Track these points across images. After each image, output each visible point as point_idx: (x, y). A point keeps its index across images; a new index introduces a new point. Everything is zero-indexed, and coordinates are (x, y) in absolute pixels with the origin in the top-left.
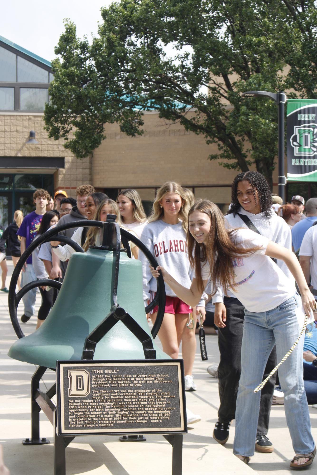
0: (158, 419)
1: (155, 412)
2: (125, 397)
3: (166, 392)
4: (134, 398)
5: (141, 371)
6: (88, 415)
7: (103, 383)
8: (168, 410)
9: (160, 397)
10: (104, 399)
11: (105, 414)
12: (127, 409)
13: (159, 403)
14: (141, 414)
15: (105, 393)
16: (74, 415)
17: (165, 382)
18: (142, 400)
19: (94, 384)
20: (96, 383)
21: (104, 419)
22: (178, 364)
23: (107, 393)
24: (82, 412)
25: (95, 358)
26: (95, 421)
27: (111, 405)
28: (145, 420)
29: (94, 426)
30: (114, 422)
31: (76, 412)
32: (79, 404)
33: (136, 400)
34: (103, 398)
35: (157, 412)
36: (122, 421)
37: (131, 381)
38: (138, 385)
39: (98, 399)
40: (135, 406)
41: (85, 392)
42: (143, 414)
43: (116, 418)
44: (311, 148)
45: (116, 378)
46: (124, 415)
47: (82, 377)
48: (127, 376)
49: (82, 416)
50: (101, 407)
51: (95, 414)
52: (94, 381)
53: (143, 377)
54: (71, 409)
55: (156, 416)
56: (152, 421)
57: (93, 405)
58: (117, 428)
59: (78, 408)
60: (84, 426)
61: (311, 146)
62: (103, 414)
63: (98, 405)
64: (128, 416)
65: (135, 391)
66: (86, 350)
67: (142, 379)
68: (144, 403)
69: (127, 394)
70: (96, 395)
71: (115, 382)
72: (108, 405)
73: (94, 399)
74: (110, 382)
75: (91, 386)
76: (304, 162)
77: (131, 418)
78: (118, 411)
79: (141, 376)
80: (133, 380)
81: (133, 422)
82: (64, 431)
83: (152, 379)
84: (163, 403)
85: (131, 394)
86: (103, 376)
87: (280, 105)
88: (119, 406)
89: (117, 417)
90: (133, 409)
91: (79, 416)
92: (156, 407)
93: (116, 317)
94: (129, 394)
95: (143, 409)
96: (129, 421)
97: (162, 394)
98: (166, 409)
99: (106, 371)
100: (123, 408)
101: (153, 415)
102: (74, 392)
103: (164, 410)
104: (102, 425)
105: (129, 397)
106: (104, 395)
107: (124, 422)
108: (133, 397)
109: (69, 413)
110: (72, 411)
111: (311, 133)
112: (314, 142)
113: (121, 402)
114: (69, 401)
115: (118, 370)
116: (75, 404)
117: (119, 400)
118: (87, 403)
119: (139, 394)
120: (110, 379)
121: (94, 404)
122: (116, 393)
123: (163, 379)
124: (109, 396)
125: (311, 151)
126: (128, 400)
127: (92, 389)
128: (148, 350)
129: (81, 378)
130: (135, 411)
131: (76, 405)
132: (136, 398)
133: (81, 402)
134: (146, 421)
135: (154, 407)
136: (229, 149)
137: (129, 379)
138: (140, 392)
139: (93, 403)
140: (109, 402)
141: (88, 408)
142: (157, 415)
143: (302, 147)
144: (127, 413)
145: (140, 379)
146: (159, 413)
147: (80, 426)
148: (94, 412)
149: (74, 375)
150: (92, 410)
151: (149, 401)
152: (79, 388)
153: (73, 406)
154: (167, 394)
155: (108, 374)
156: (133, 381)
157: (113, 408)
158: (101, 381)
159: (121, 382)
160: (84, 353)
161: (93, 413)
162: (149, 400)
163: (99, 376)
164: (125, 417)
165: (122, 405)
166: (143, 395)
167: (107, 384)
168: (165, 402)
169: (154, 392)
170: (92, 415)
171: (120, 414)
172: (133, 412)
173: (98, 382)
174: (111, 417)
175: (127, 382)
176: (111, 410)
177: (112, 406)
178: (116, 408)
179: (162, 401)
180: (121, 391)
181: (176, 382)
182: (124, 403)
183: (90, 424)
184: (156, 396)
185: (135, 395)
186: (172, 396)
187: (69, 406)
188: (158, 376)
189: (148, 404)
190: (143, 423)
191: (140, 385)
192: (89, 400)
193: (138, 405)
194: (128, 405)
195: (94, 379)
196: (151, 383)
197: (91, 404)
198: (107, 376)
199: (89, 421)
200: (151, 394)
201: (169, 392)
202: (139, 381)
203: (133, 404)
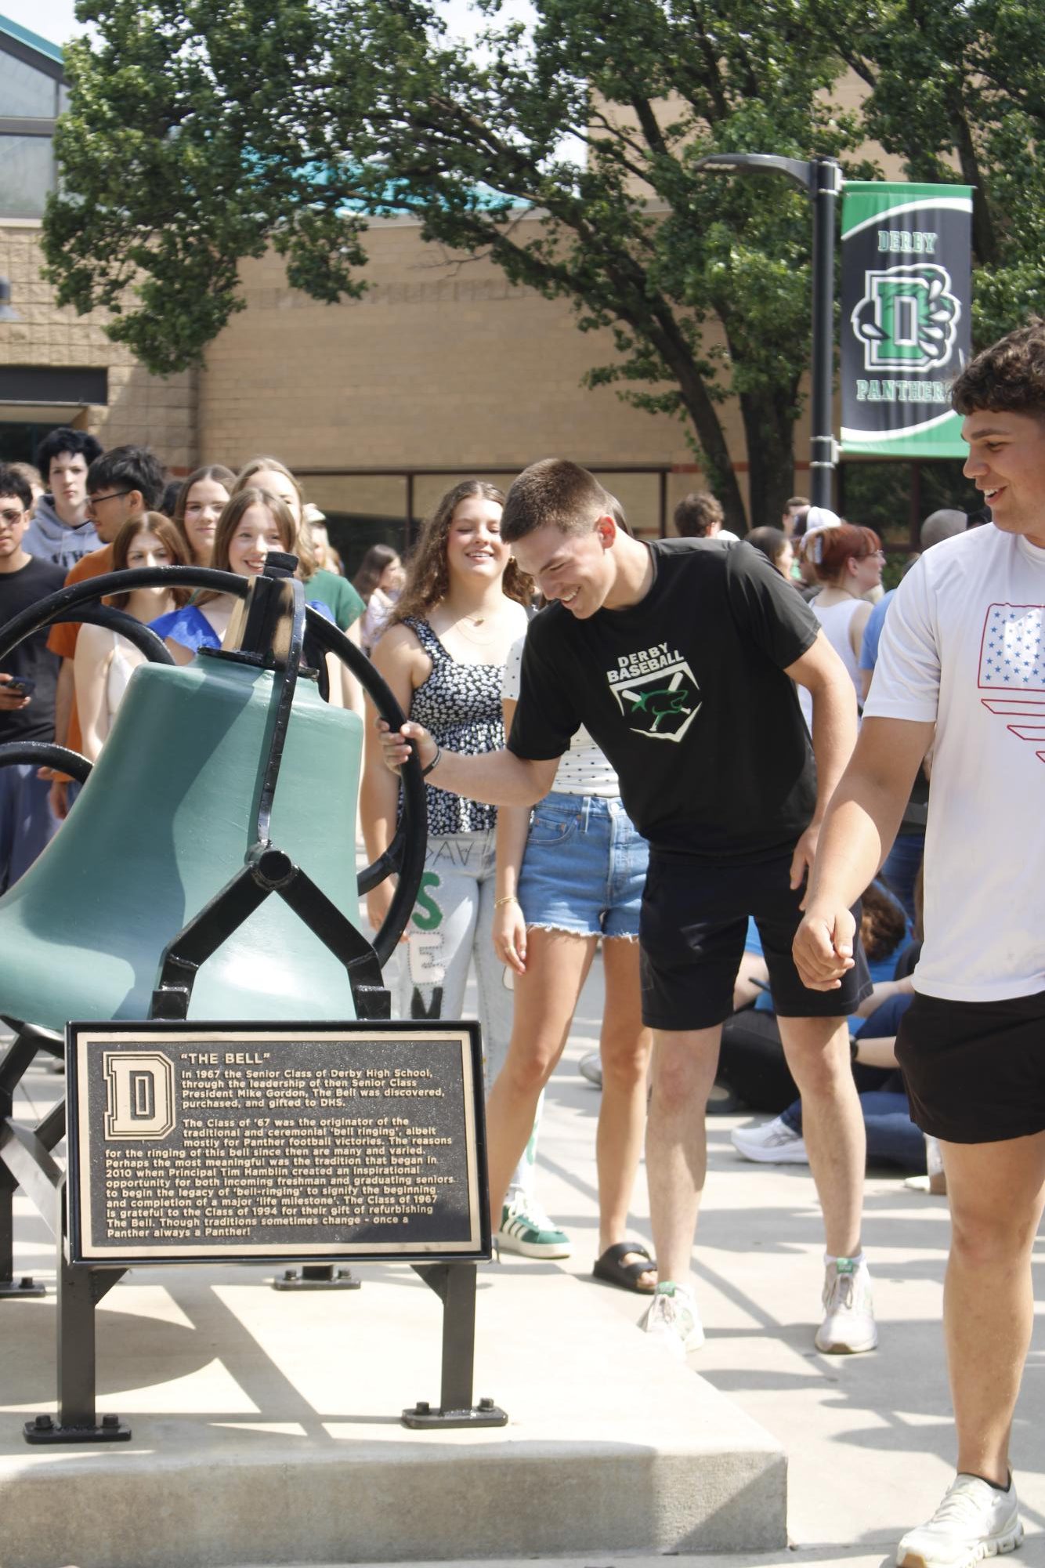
0: (396, 1214)
1: (387, 1190)
2: (291, 1140)
3: (421, 1126)
4: (318, 1147)
5: (342, 1059)
6: (168, 1198)
7: (219, 1094)
8: (429, 1184)
9: (405, 1141)
10: (222, 1146)
11: (225, 1197)
12: (295, 1180)
13: (401, 1161)
14: (341, 1196)
15: (224, 1128)
16: (123, 1198)
18: (346, 1152)
19: (189, 1098)
20: (197, 1095)
21: (219, 1212)
22: (464, 1037)
23: (230, 1128)
24: (149, 1188)
25: (192, 1016)
26: (192, 1217)
27: (243, 1168)
28: (355, 1215)
29: (188, 1233)
30: (254, 1222)
31: (128, 1188)
32: (140, 1164)
33: (327, 1152)
34: (217, 1144)
35: (393, 1190)
36: (279, 1221)
37: (308, 1089)
38: (332, 1102)
39: (200, 1147)
40: (323, 1171)
41: (159, 1123)
42: (347, 1198)
43: (261, 1211)
44: (919, 346)
45: (260, 1079)
46: (285, 1201)
47: (151, 1075)
48: (298, 1074)
49: (148, 1203)
50: (210, 1173)
51: (192, 1196)
52: (190, 1089)
53: (350, 1079)
54: (113, 1179)
55: (390, 1205)
56: (376, 1220)
57: (185, 1168)
58: (262, 1241)
59: (135, 1177)
60: (157, 1233)
61: (919, 338)
62: (216, 1196)
63: (201, 1169)
64: (301, 1201)
65: (323, 1122)
66: (165, 988)
67: (346, 1083)
68: (351, 1161)
69: (296, 1132)
70: (196, 1134)
72: (233, 1167)
73: (188, 1149)
74: (240, 1093)
75: (179, 1105)
76: (898, 391)
77: (308, 1209)
78: (265, 1186)
79: (341, 1074)
80: (316, 1087)
81: (316, 1221)
82: (89, 1250)
83: (378, 1083)
84: (414, 1161)
85: (310, 1131)
86: (218, 1072)
87: (821, 200)
88: (271, 1172)
89: (264, 1206)
90: (317, 1181)
91: (140, 1203)
92: (390, 1175)
93: (261, 882)
94: (304, 1132)
95: (347, 1180)
96: (302, 1221)
97: (409, 1132)
98: (424, 1180)
99: (229, 1058)
100: (284, 1176)
101: (381, 1200)
102: (123, 1123)
103: (415, 1184)
104: (215, 1233)
105: (303, 1142)
106: (221, 1133)
107: (286, 1221)
108: (315, 1142)
109: (108, 1192)
110: (116, 1184)
111: (922, 295)
112: (929, 326)
113: (275, 1157)
114: (107, 1152)
115: (267, 1055)
116: (126, 1162)
117: (271, 1152)
118: (164, 1160)
119: (337, 1132)
120: (243, 1084)
121: (188, 1163)
122: (259, 1128)
123: (415, 1084)
124: (236, 1138)
125: (920, 354)
126: (299, 1152)
127: (181, 1114)
128: (365, 988)
129: (146, 1078)
130: (321, 1187)
131: (131, 1168)
132: (324, 1147)
133: (145, 1157)
134: (358, 1220)
136: (652, 347)
137: (302, 1084)
138: (339, 1125)
139: (185, 1159)
140: (236, 1156)
141: (167, 1177)
142: (393, 1200)
143: (890, 342)
144: (296, 1192)
145: (338, 1084)
146: (400, 1193)
147: (142, 1233)
148: (188, 1188)
149: (122, 1068)
150: (183, 1183)
151: (369, 1156)
152: (138, 1113)
153: (119, 1168)
154: (425, 1131)
155: (235, 1066)
156: (315, 1091)
157: (249, 1177)
158: (212, 1090)
159: (277, 1094)
160: (157, 996)
161: (185, 1193)
162: (369, 1151)
164: (288, 1206)
165: (278, 1166)
166: (347, 1136)
167: (230, 1099)
168: (420, 1160)
169: (384, 1126)
170: (183, 1197)
171: (273, 1196)
172: (316, 1191)
173: (203, 1093)
174: (242, 1207)
175: (296, 1093)
176: (243, 1182)
177: (246, 1172)
178: (262, 1177)
179: (411, 1155)
180: (278, 1123)
181: (455, 1095)
182: (287, 1162)
183: (174, 1227)
184: (392, 1139)
185: (323, 1137)
186: (443, 1140)
187: (106, 1168)
188: (398, 1075)
189: (365, 1165)
190: (347, 1225)
191: (340, 1103)
192: (174, 1149)
193: (331, 1169)
194: (299, 1167)
195: (189, 1083)
196: (375, 1097)
197: (178, 1163)
198: (231, 1073)
199: (173, 1218)
200: (376, 1132)
201: (435, 1124)
202: (336, 1088)
203: (314, 1166)
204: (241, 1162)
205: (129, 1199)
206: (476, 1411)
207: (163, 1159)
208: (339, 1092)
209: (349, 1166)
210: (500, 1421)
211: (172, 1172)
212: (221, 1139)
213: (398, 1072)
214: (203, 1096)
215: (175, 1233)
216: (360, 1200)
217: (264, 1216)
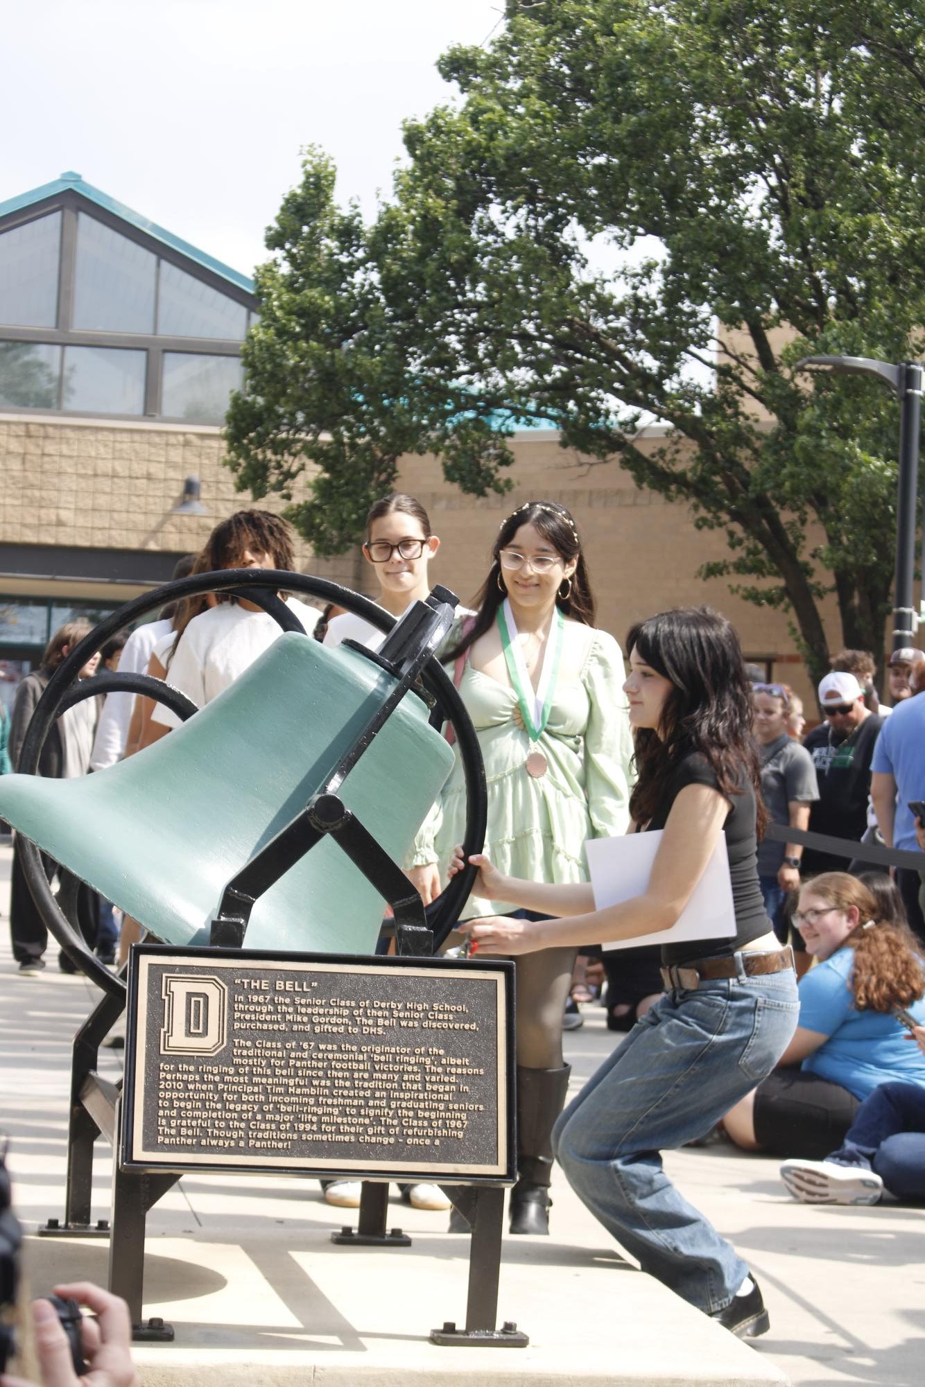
0: (428, 1137)
1: (421, 1114)
2: (333, 1063)
3: (456, 1056)
4: (359, 1070)
5: (386, 992)
6: (216, 1110)
7: (268, 1017)
9: (440, 1070)
10: (269, 1065)
11: (269, 1112)
12: (335, 1100)
13: (435, 1087)
14: (377, 1117)
15: (272, 1049)
16: (174, 1108)
17: (457, 1026)
18: (384, 1076)
19: (240, 1020)
20: (248, 1017)
21: (263, 1126)
22: (500, 977)
23: (277, 1049)
24: (199, 1100)
25: (247, 945)
26: (237, 1129)
27: (287, 1086)
28: (390, 1135)
29: (233, 1144)
30: (295, 1137)
31: (179, 1099)
32: (191, 1077)
34: (264, 1063)
35: (427, 1114)
36: (318, 1137)
37: (352, 1017)
38: (373, 1030)
39: (248, 1065)
40: (361, 1093)
41: (210, 1041)
42: (383, 1119)
43: (302, 1126)
45: (307, 1006)
46: (325, 1119)
47: (206, 997)
48: (343, 1003)
49: (197, 1113)
50: (256, 1089)
51: (238, 1109)
52: (241, 1011)
53: (391, 1010)
54: (166, 1090)
55: (423, 1127)
56: (409, 1141)
57: (233, 1083)
58: (302, 1154)
59: (187, 1089)
60: (204, 1142)
62: (261, 1111)
63: (248, 1085)
64: (339, 1120)
65: (364, 1048)
66: (223, 919)
67: (387, 1013)
68: (389, 1085)
69: (338, 1056)
70: (245, 1053)
71: (305, 1019)
72: (278, 1085)
73: (236, 1066)
74: (288, 1017)
75: (231, 1025)
77: (346, 1127)
78: (307, 1104)
79: (383, 1005)
80: (359, 1016)
81: (353, 1139)
82: (139, 1154)
83: (417, 1015)
84: (447, 1088)
85: (351, 1056)
86: (268, 997)
87: (908, 399)
88: (313, 1091)
89: (304, 1123)
90: (355, 1103)
91: (190, 1114)
92: (424, 1100)
93: (316, 824)
94: (345, 1057)
95: (384, 1103)
96: (340, 1138)
97: (444, 1061)
98: (456, 1106)
99: (280, 985)
100: (325, 1096)
101: (415, 1123)
102: (178, 1039)
103: (447, 1110)
104: (258, 1144)
105: (345, 1066)
106: (268, 1053)
107: (325, 1138)
108: (355, 1066)
109: (160, 1102)
110: (168, 1095)
113: (318, 1077)
114: (162, 1065)
115: (315, 984)
116: (179, 1075)
117: (314, 1073)
118: (214, 1075)
119: (376, 1058)
120: (291, 1010)
121: (236, 1079)
122: (304, 1050)
123: (451, 1018)
126: (340, 1074)
127: (232, 1034)
128: (409, 928)
129: (201, 1000)
130: (359, 1107)
131: (182, 1081)
132: (364, 1071)
133: (197, 1072)
134: (392, 1140)
138: (378, 1052)
139: (233, 1076)
140: (282, 1075)
141: (216, 1091)
142: (426, 1124)
144: (336, 1111)
145: (380, 1013)
146: (433, 1117)
147: (189, 1141)
148: (235, 1102)
149: (180, 990)
150: (230, 1097)
151: (405, 1081)
152: (192, 1030)
153: (172, 1080)
154: (459, 1062)
155: (284, 993)
156: (358, 1019)
157: (292, 1095)
158: (261, 1013)
159: (322, 1020)
160: (215, 925)
161: (232, 1107)
162: (406, 1077)
163: (255, 999)
164: (327, 1124)
165: (320, 1086)
166: (385, 1062)
167: (278, 1022)
168: (453, 1087)
169: (421, 1055)
170: (230, 1110)
171: (314, 1114)
172: (354, 1111)
173: (253, 1016)
174: (285, 1122)
175: (339, 1021)
176: (287, 1099)
177: (290, 1090)
178: (304, 1095)
179: (444, 1083)
180: (322, 1047)
181: (488, 1029)
182: (328, 1083)
183: (219, 1137)
184: (427, 1067)
185: (363, 1061)
186: (476, 1071)
187: (160, 1080)
188: (436, 1008)
189: (401, 1090)
190: (382, 1144)
191: (380, 1031)
192: (223, 1066)
193: (369, 1092)
194: (340, 1088)
195: (241, 1005)
196: (414, 1027)
197: (227, 1078)
198: (281, 998)
199: (220, 1128)
200: (413, 1060)
201: (468, 1057)
202: (377, 1018)
203: (354, 1088)
204: (285, 1080)
205: (180, 1109)
206: (498, 1333)
208: (380, 1022)
209: (386, 1089)
210: (522, 1342)
211: (221, 1086)
212: (268, 1059)
213: (436, 1006)
214: (253, 1018)
215: (221, 1143)
216: (395, 1122)
217: (305, 1131)
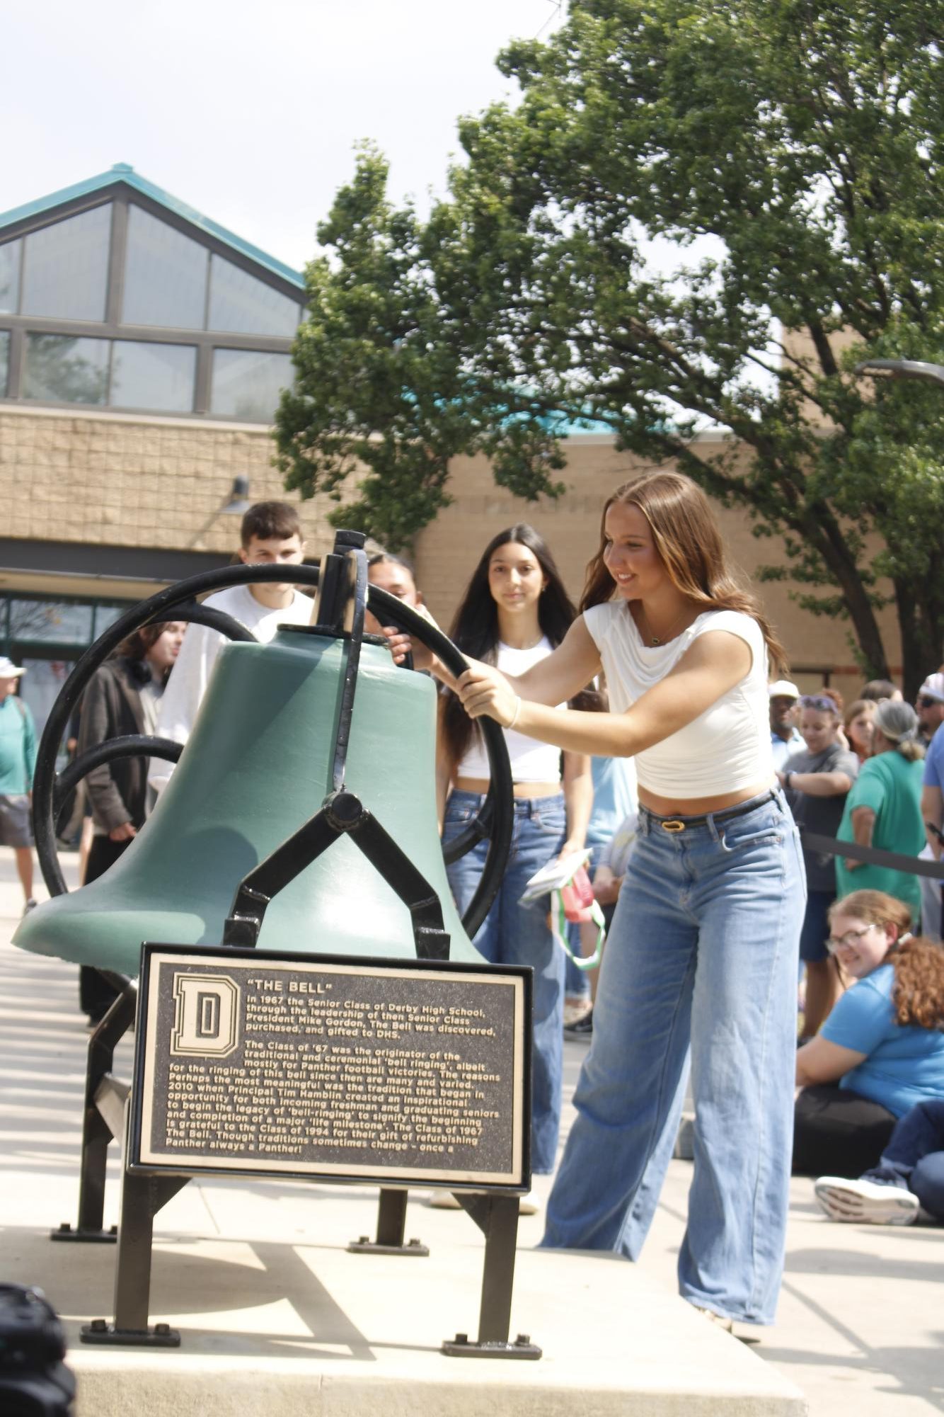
0: (441, 1143)
1: (435, 1120)
2: (346, 1067)
3: (471, 1062)
4: (372, 1075)
5: (401, 995)
6: (226, 1112)
7: (281, 1019)
9: (455, 1075)
10: (280, 1068)
11: (280, 1115)
12: (347, 1105)
13: (450, 1093)
14: (390, 1123)
15: (284, 1051)
16: (183, 1110)
18: (398, 1081)
19: (252, 1021)
20: (260, 1018)
21: (273, 1130)
22: (518, 982)
23: (290, 1052)
24: (209, 1102)
25: (262, 944)
26: (247, 1132)
27: (298, 1090)
28: (402, 1141)
30: (306, 1141)
32: (201, 1079)
33: (380, 1080)
34: (276, 1065)
35: (441, 1121)
36: (329, 1142)
37: (366, 1020)
38: (387, 1034)
39: (260, 1067)
40: (375, 1098)
41: (222, 1043)
42: (396, 1125)
43: (313, 1131)
45: (321, 1008)
46: (337, 1123)
47: (218, 998)
48: (357, 1006)
49: (207, 1116)
50: (267, 1092)
51: (248, 1112)
52: (254, 1013)
53: (406, 1013)
54: (175, 1091)
55: (437, 1134)
56: (423, 1147)
57: (244, 1086)
58: (313, 1159)
59: (196, 1091)
60: (213, 1145)
62: (272, 1114)
63: (259, 1087)
64: (352, 1125)
65: (378, 1052)
66: (237, 918)
67: (402, 1017)
68: (402, 1091)
69: (352, 1059)
70: (256, 1055)
71: (319, 1022)
72: (289, 1088)
73: (248, 1068)
75: (243, 1027)
77: (358, 1132)
78: (319, 1108)
79: (398, 1009)
80: (374, 1019)
81: (365, 1144)
82: (147, 1156)
83: (432, 1020)
84: (462, 1095)
85: (365, 1060)
86: (281, 999)
88: (325, 1095)
89: (316, 1127)
90: (368, 1107)
91: (199, 1116)
92: (438, 1106)
93: (333, 822)
94: (359, 1061)
95: (397, 1108)
97: (459, 1067)
98: (471, 1113)
99: (293, 986)
100: (338, 1100)
101: (429, 1129)
102: (188, 1040)
103: (461, 1116)
104: (268, 1148)
105: (358, 1070)
106: (280, 1056)
108: (369, 1070)
109: (169, 1103)
113: (330, 1081)
114: (171, 1066)
115: (329, 986)
116: (189, 1077)
117: (326, 1077)
118: (225, 1077)
119: (390, 1062)
120: (304, 1011)
122: (317, 1053)
124: (294, 1061)
126: (353, 1078)
127: (244, 1035)
128: (426, 931)
129: (213, 1000)
130: (372, 1112)
131: (192, 1082)
132: (378, 1075)
133: (207, 1073)
134: (405, 1146)
135: (432, 1106)
137: (360, 1015)
138: (392, 1056)
139: (244, 1078)
140: (293, 1078)
141: (226, 1093)
142: (439, 1130)
144: (348, 1116)
145: (395, 1017)
146: (447, 1123)
147: (198, 1144)
148: (245, 1105)
149: (191, 989)
150: (241, 1100)
151: (420, 1087)
152: (203, 1031)
153: (181, 1081)
154: (475, 1068)
155: (298, 995)
156: (373, 1022)
157: (304, 1098)
158: (274, 1015)
159: (336, 1023)
160: (229, 925)
161: (242, 1109)
162: (420, 1083)
164: (339, 1129)
165: (332, 1090)
166: (400, 1067)
167: (291, 1024)
168: (468, 1094)
169: (436, 1060)
170: (240, 1113)
171: (325, 1118)
173: (265, 1018)
174: (295, 1126)
175: (354, 1024)
176: (298, 1103)
177: (302, 1093)
178: (316, 1099)
179: (459, 1089)
180: (335, 1050)
181: (505, 1035)
182: (341, 1087)
183: (229, 1141)
184: (442, 1073)
185: (377, 1066)
186: (492, 1077)
187: (169, 1081)
188: (452, 1013)
189: (415, 1095)
190: (394, 1150)
191: (395, 1035)
192: (234, 1067)
193: (382, 1096)
194: (352, 1092)
195: (253, 1007)
196: (429, 1032)
197: (238, 1080)
198: (294, 1000)
199: (229, 1132)
200: (427, 1065)
201: (484, 1062)
202: (393, 1021)
203: (367, 1092)
204: (297, 1084)
205: (189, 1111)
206: (511, 1345)
207: (223, 1075)
208: (395, 1025)
209: (399, 1095)
210: (535, 1355)
211: (231, 1088)
212: (280, 1061)
213: (452, 1011)
214: (266, 1020)
215: (230, 1146)
